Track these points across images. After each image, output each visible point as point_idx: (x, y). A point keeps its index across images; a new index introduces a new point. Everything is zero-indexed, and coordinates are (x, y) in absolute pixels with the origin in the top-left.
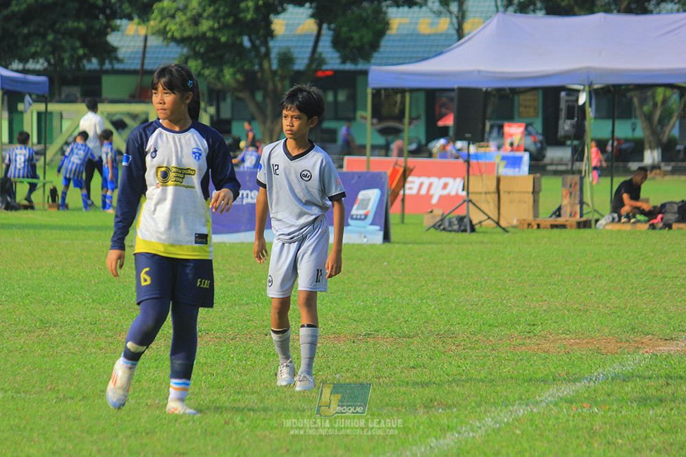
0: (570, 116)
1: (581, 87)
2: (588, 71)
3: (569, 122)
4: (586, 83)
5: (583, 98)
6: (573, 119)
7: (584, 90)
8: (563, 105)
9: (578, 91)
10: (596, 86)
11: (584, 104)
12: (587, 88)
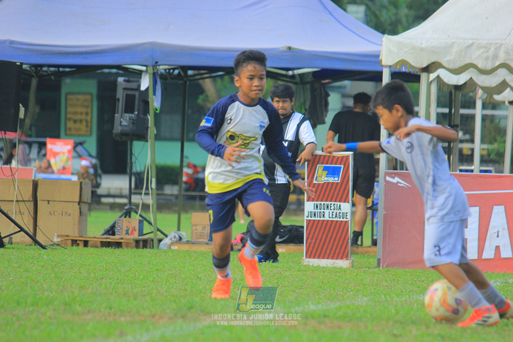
0: (129, 109)
1: (144, 68)
2: (153, 48)
3: (127, 116)
4: (150, 63)
5: (145, 83)
6: (133, 112)
7: (146, 71)
8: (120, 94)
9: (139, 73)
10: (162, 69)
11: (147, 89)
12: (150, 70)
